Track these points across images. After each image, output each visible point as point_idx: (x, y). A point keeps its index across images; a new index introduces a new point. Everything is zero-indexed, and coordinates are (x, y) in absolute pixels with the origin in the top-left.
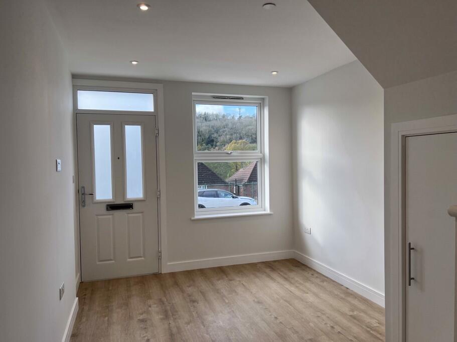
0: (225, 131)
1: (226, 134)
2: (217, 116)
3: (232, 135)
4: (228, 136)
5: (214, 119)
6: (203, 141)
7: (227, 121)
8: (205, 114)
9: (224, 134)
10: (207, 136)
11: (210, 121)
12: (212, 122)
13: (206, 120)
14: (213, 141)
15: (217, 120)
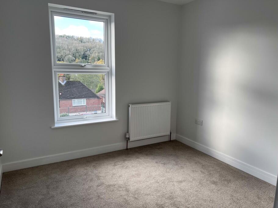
0: (95, 50)
1: (95, 52)
2: (89, 39)
3: (99, 53)
4: (96, 54)
5: (87, 42)
6: (80, 56)
7: (96, 43)
8: (81, 38)
9: (94, 52)
10: (82, 53)
11: (84, 43)
12: (86, 43)
13: (81, 41)
14: (86, 56)
15: (89, 42)
